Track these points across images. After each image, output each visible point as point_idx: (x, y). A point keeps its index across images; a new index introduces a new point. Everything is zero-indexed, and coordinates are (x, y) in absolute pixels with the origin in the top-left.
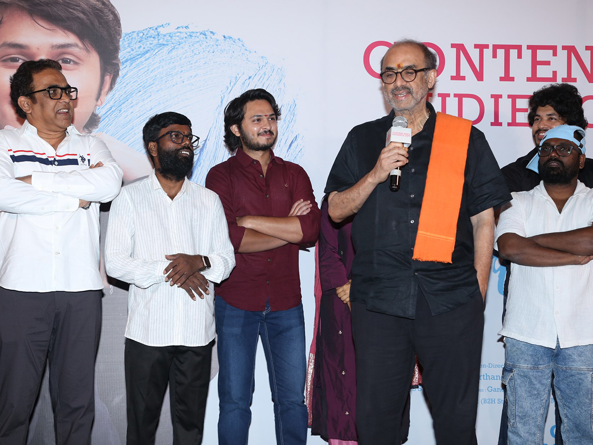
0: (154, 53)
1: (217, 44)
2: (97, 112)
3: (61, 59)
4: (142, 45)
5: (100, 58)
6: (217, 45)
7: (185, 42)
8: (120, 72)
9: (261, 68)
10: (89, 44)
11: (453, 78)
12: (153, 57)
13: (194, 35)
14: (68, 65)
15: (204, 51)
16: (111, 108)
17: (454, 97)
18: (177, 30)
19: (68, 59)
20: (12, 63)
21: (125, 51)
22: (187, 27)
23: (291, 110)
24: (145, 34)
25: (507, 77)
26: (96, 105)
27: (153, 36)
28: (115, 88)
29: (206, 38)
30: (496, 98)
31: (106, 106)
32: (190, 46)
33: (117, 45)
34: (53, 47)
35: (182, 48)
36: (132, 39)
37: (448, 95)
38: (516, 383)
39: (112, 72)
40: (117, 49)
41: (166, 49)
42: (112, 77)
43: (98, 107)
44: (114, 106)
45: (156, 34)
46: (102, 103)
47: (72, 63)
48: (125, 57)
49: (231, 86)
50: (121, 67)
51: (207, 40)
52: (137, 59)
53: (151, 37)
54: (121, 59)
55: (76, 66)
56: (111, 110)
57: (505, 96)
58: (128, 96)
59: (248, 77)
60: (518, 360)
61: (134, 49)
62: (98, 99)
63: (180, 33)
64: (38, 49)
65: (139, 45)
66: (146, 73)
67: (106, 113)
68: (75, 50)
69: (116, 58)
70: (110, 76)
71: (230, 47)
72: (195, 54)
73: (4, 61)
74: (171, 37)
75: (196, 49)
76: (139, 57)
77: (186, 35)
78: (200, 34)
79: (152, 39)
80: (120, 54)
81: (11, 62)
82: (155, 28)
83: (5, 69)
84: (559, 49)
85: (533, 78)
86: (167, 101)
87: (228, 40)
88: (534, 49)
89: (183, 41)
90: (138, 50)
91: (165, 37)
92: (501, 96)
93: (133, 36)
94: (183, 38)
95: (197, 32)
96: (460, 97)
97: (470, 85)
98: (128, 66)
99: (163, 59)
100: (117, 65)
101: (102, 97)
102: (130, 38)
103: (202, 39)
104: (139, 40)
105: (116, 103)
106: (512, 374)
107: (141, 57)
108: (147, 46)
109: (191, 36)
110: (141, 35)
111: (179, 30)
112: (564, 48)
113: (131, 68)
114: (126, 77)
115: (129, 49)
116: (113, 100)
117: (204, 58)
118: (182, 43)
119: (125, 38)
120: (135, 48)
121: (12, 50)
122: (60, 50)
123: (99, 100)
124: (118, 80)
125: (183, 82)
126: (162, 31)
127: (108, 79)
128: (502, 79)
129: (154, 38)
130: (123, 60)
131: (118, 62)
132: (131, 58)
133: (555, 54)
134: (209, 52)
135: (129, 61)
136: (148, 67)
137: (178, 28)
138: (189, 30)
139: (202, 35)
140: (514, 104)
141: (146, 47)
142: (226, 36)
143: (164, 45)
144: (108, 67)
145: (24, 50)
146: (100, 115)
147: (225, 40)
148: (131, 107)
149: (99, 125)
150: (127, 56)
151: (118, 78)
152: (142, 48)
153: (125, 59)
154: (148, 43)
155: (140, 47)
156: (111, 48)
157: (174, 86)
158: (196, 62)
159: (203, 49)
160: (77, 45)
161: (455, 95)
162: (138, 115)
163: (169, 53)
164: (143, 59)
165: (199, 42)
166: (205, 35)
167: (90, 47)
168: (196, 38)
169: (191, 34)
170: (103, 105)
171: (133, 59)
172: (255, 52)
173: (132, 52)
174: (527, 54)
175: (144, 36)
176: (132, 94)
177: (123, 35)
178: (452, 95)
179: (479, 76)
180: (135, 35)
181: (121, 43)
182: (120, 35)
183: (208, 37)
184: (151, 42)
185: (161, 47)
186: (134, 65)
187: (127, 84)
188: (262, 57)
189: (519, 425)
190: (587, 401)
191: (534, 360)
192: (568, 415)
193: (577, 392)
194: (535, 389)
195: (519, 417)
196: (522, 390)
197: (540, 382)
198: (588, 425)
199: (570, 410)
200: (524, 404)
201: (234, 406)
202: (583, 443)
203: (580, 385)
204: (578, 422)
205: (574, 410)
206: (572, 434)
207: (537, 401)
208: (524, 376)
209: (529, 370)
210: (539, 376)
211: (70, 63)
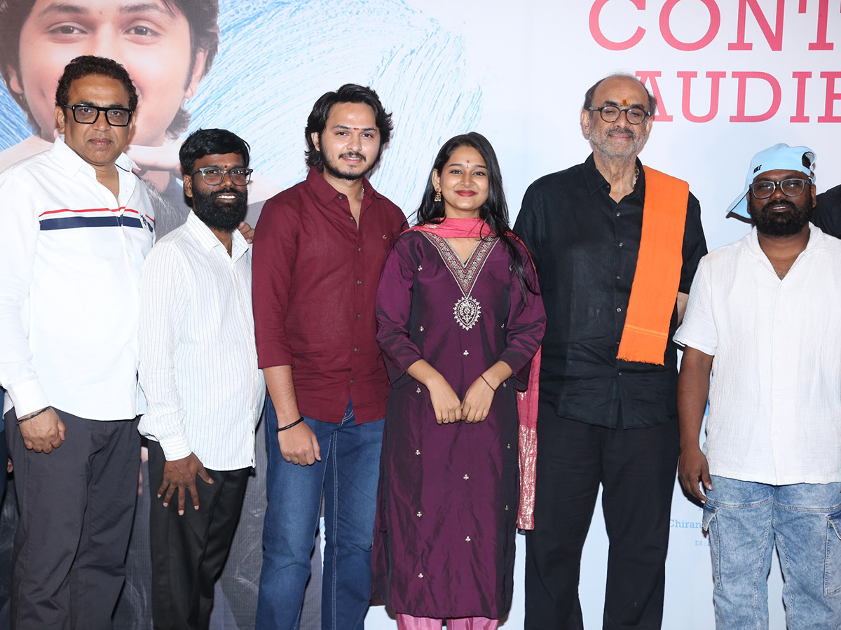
0: (270, 16)
2: (186, 108)
3: (133, 28)
4: (251, 4)
5: (190, 25)
8: (218, 47)
9: (429, 36)
10: (173, 5)
11: (732, 47)
12: (268, 23)
14: (143, 36)
15: (343, 13)
16: (206, 102)
17: (733, 77)
19: (144, 27)
20: (64, 35)
21: (226, 14)
23: (475, 101)
25: (821, 44)
26: (184, 97)
28: (212, 70)
30: (802, 77)
31: (198, 99)
32: (322, 4)
33: (214, 4)
34: (122, 9)
35: (311, 8)
37: (723, 74)
38: (720, 527)
39: (207, 46)
40: (214, 12)
41: (286, 10)
42: (207, 53)
43: (187, 100)
44: (211, 97)
46: (193, 94)
47: (149, 33)
48: (226, 23)
49: (384, 66)
50: (221, 39)
52: (244, 26)
54: (220, 26)
55: (155, 39)
56: (206, 104)
57: (816, 75)
58: (231, 83)
59: (410, 52)
60: (721, 495)
61: (239, 10)
62: (186, 87)
64: (101, 13)
65: (246, 4)
66: (257, 47)
67: (199, 108)
68: (153, 14)
69: (213, 24)
70: (205, 52)
71: (383, 4)
72: (330, 17)
73: (53, 32)
75: (332, 8)
76: (246, 22)
80: (218, 18)
81: (63, 32)
83: (54, 44)
86: (288, 89)
90: (245, 12)
92: (809, 75)
96: (742, 77)
98: (231, 37)
99: (282, 26)
100: (215, 35)
101: (193, 85)
105: (214, 93)
106: (714, 515)
107: (249, 23)
108: (259, 5)
113: (236, 39)
114: (228, 53)
115: (232, 12)
116: (210, 88)
117: (343, 23)
120: (241, 9)
121: (63, 16)
122: (132, 15)
123: (189, 90)
124: (217, 58)
125: (312, 60)
127: (201, 57)
128: (812, 47)
130: (223, 28)
131: (217, 31)
132: (235, 25)
134: (350, 13)
135: (233, 30)
136: (260, 38)
140: (830, 86)
141: (257, 8)
143: (283, 3)
144: (202, 40)
145: (80, 15)
146: (190, 112)
148: (235, 100)
149: (189, 126)
150: (230, 22)
151: (216, 56)
152: (251, 9)
153: (227, 26)
154: (261, 1)
155: (249, 7)
156: (206, 9)
157: (298, 66)
158: (332, 29)
159: (342, 8)
161: (735, 75)
162: (246, 112)
163: (291, 16)
164: (252, 26)
167: (175, 9)
170: (195, 97)
171: (237, 26)
172: (421, 12)
173: (236, 16)
176: (236, 79)
178: (729, 75)
179: (775, 42)
181: (220, 2)
184: (265, 0)
185: (280, 7)
186: (239, 35)
187: (230, 65)
188: (432, 20)
189: (727, 587)
190: (819, 554)
191: (744, 496)
192: (792, 570)
193: (806, 541)
194: (748, 535)
195: (726, 574)
196: (729, 539)
197: (755, 525)
198: (819, 587)
199: (795, 565)
200: (733, 557)
201: (288, 561)
202: (813, 610)
203: (810, 529)
204: (805, 582)
205: (801, 565)
206: (798, 598)
207: (752, 551)
208: (732, 518)
209: (738, 509)
210: (753, 517)
211: (145, 33)
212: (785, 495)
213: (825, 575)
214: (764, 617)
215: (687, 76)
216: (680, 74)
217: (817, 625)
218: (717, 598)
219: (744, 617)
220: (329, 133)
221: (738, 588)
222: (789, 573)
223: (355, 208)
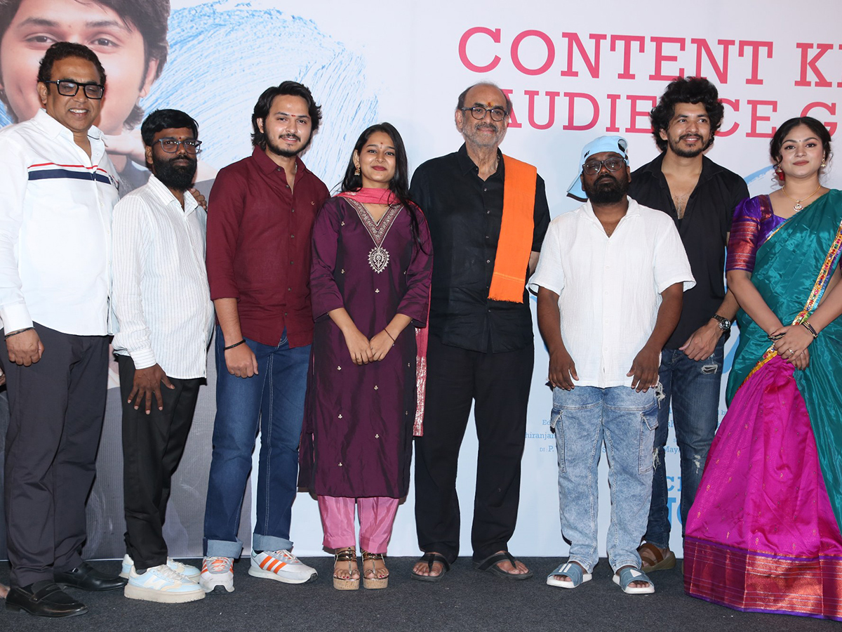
0: (209, 35)
1: (284, 25)
2: (140, 105)
3: (97, 40)
4: (194, 25)
5: (144, 40)
6: (285, 27)
7: (246, 23)
8: (167, 57)
9: (336, 55)
10: (131, 23)
11: (563, 74)
12: (208, 40)
13: (257, 14)
14: (105, 47)
16: (157, 100)
17: (565, 96)
18: (237, 8)
19: (106, 40)
20: (39, 43)
21: (173, 32)
22: (248, 5)
23: (372, 107)
24: (198, 12)
25: (626, 75)
26: (139, 97)
27: (208, 14)
28: (162, 76)
29: (272, 18)
30: (614, 98)
31: (151, 98)
32: (252, 27)
33: (164, 24)
34: (87, 24)
35: (243, 29)
36: (182, 17)
37: (558, 94)
38: (564, 425)
39: (158, 56)
40: (164, 29)
41: (223, 31)
42: (159, 62)
43: (141, 99)
45: (212, 11)
46: (146, 94)
47: (110, 44)
48: (174, 39)
49: (301, 77)
50: (169, 51)
51: (272, 21)
52: (189, 41)
53: (205, 15)
54: (169, 41)
55: (115, 49)
56: (157, 103)
57: (623, 97)
58: (178, 87)
59: (321, 67)
60: (566, 400)
62: (141, 89)
63: (240, 11)
64: (70, 26)
65: (191, 24)
66: (199, 59)
67: (151, 106)
69: (163, 40)
70: (156, 61)
71: (300, 30)
72: (258, 37)
73: (30, 40)
74: (229, 16)
75: (260, 31)
76: (190, 39)
77: (247, 14)
78: (265, 13)
79: (207, 18)
80: (167, 35)
81: (38, 41)
82: (210, 5)
83: (31, 50)
84: (688, 42)
85: (657, 76)
86: (224, 93)
87: (298, 21)
88: (659, 41)
89: (243, 21)
90: (189, 31)
91: (222, 16)
92: (618, 97)
93: (184, 14)
94: (243, 18)
95: (260, 11)
96: (571, 96)
97: (583, 82)
98: (178, 50)
99: (220, 43)
100: (165, 48)
101: (146, 87)
102: (181, 16)
103: (266, 19)
104: (191, 19)
105: (164, 94)
106: (559, 416)
107: (193, 40)
108: (201, 26)
109: (253, 15)
110: (193, 12)
111: (239, 8)
112: (694, 41)
113: (182, 51)
114: (175, 63)
115: (179, 30)
116: (159, 90)
117: (268, 42)
118: (243, 23)
119: (175, 16)
120: (186, 28)
121: (38, 28)
122: (96, 29)
123: (143, 90)
124: (166, 66)
125: (244, 70)
126: (218, 8)
127: (153, 65)
128: (620, 76)
129: (208, 16)
130: (172, 43)
131: (166, 45)
132: (181, 41)
133: (683, 48)
134: (274, 35)
135: (179, 44)
136: (202, 51)
137: (238, 5)
138: (250, 8)
139: (266, 15)
140: (634, 106)
141: (199, 28)
142: (295, 16)
143: (220, 25)
144: (154, 51)
145: (53, 28)
146: (143, 108)
147: (294, 21)
148: (181, 99)
150: (177, 38)
151: (165, 64)
152: (194, 29)
153: (174, 41)
154: (202, 23)
155: (193, 27)
156: (157, 27)
157: (232, 75)
158: (260, 47)
159: (268, 31)
160: (116, 24)
161: (566, 94)
163: (226, 35)
164: (195, 42)
165: (263, 22)
166: (270, 14)
167: (131, 26)
168: (260, 18)
169: (254, 13)
170: (148, 96)
171: (183, 42)
172: (330, 36)
173: (182, 33)
174: (650, 47)
175: (197, 14)
176: (181, 83)
177: (172, 12)
178: (562, 94)
179: (595, 72)
180: (186, 12)
181: (169, 22)
182: (168, 12)
183: (274, 17)
184: (205, 22)
185: (218, 28)
186: (185, 48)
187: (177, 72)
188: (338, 43)
189: (569, 470)
190: (636, 442)
191: (582, 400)
192: (616, 457)
193: (626, 434)
194: (584, 430)
195: (569, 460)
196: (571, 433)
197: (589, 422)
198: (635, 467)
199: (618, 452)
200: (574, 447)
201: (235, 453)
202: (631, 485)
203: (629, 425)
204: (625, 465)
205: (622, 452)
206: (620, 477)
207: (587, 442)
208: (573, 417)
209: (577, 410)
210: (588, 416)
211: (107, 44)
212: (612, 398)
213: (639, 458)
214: (595, 494)
215: (532, 94)
216: (526, 92)
217: (634, 496)
218: (561, 479)
219: (581, 493)
220: (271, 119)
221: (577, 471)
222: (614, 459)
223: (290, 179)
